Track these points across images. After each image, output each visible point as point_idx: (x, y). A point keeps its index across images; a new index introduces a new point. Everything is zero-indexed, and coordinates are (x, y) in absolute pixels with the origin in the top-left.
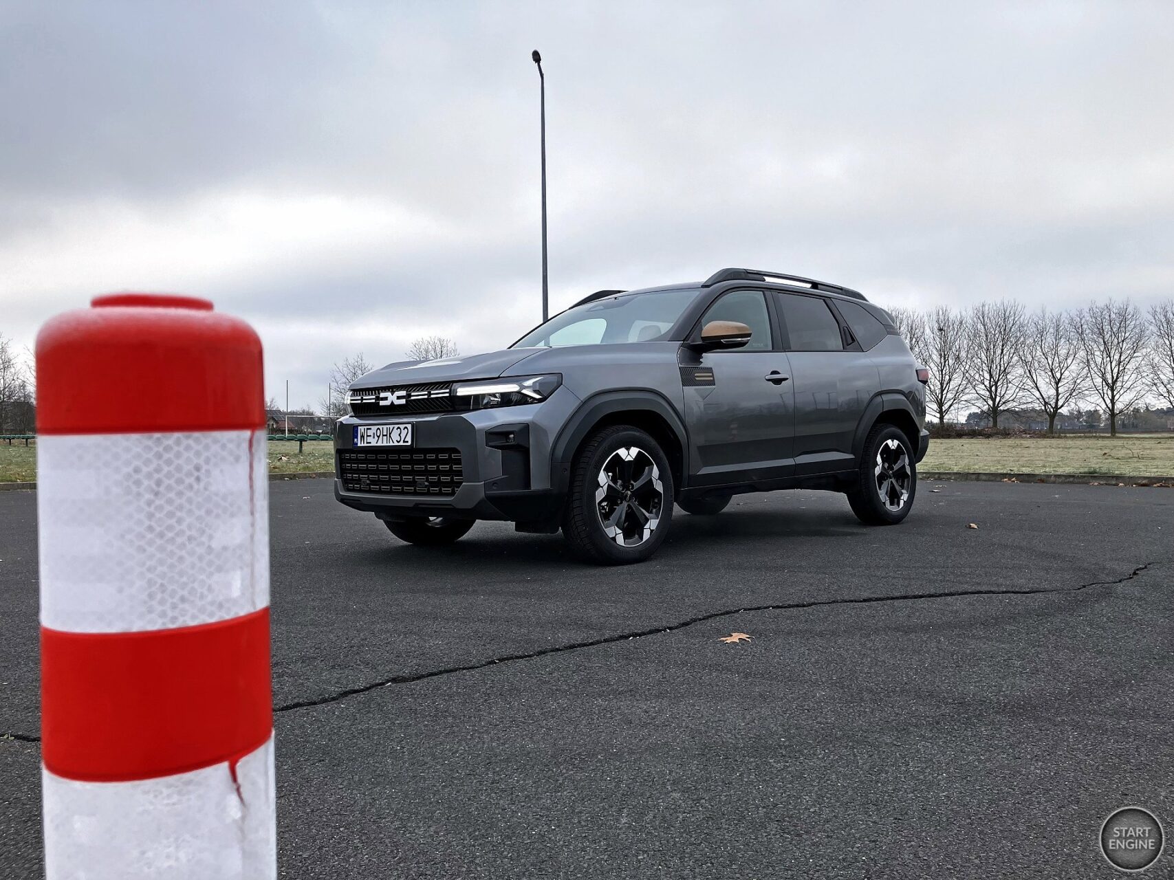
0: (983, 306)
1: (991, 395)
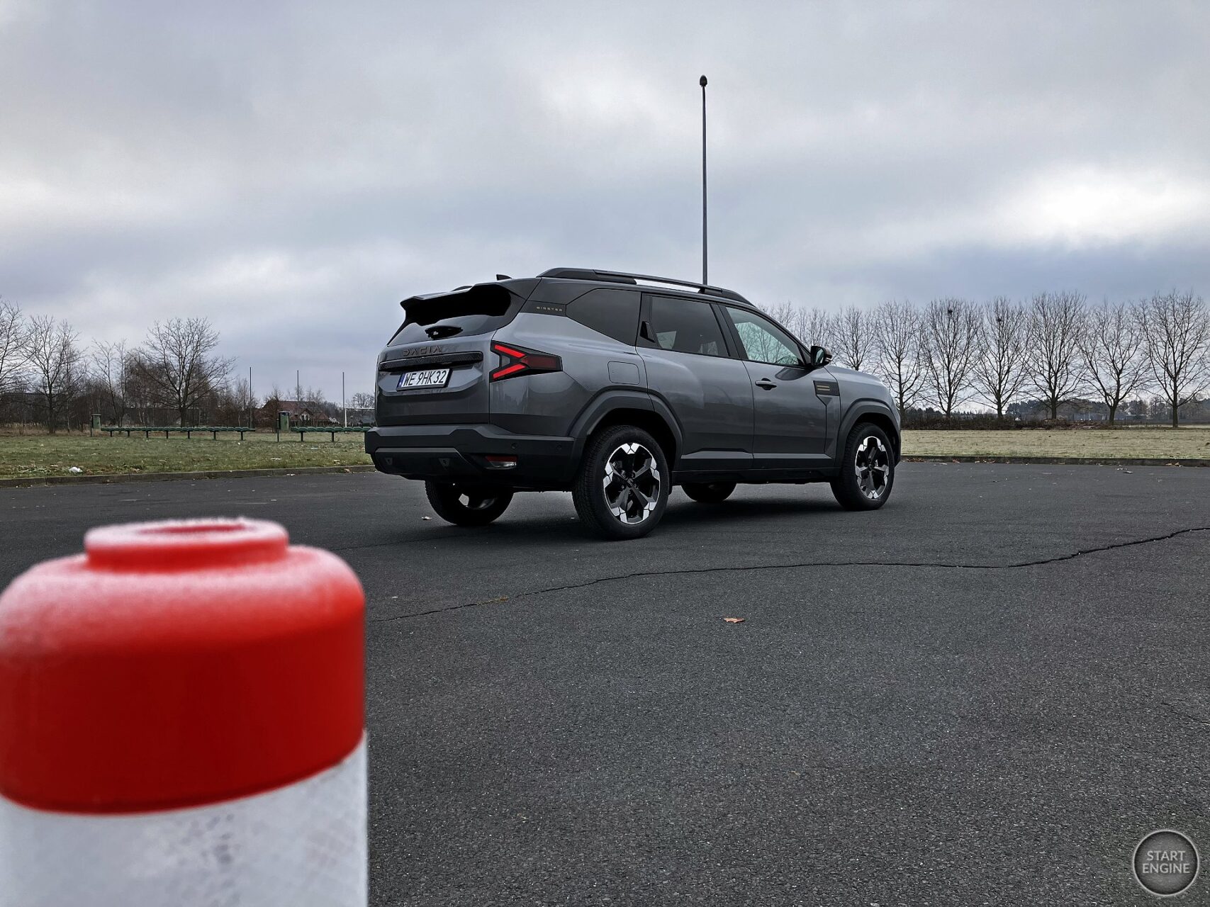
1: (1050, 386)
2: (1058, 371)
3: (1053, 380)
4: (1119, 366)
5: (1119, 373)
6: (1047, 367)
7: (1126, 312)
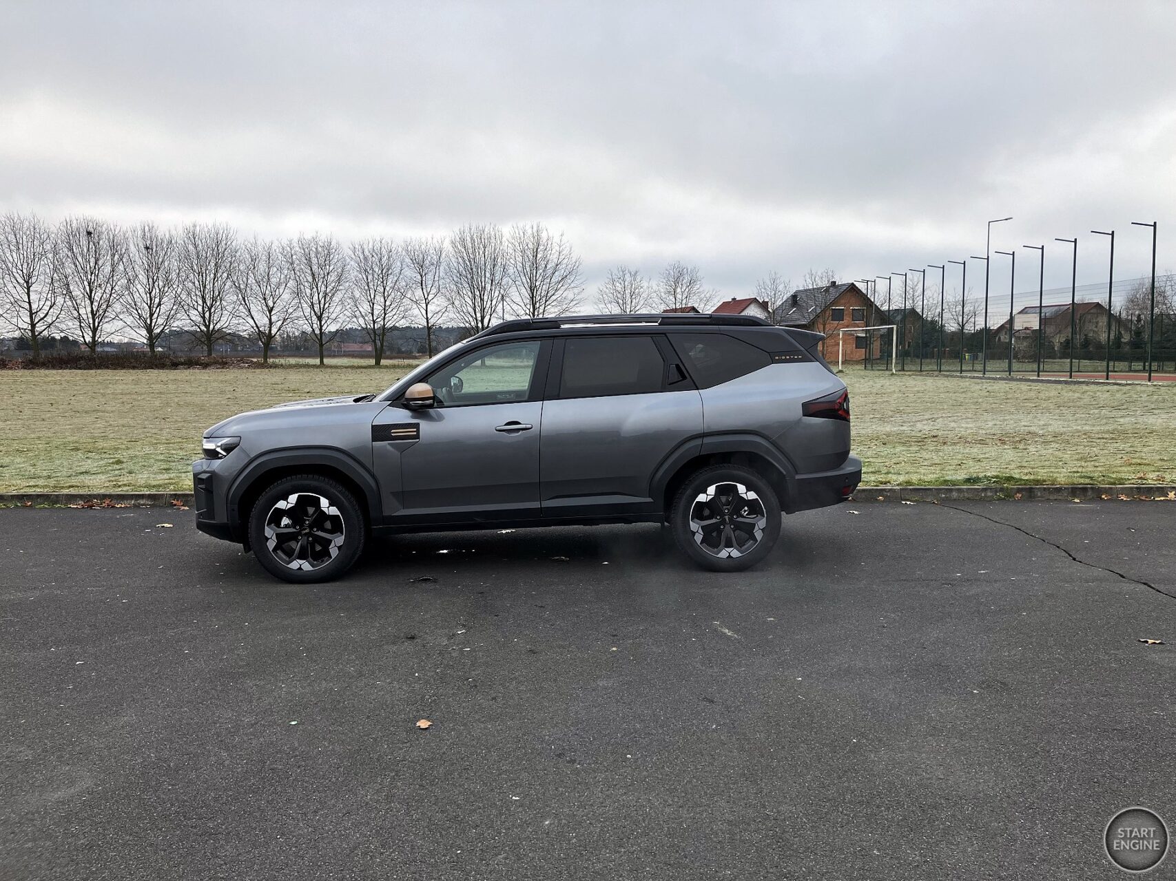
0: (195, 226)
1: (204, 321)
2: (212, 306)
3: (207, 315)
4: (271, 304)
5: (270, 311)
6: (200, 302)
7: (275, 250)
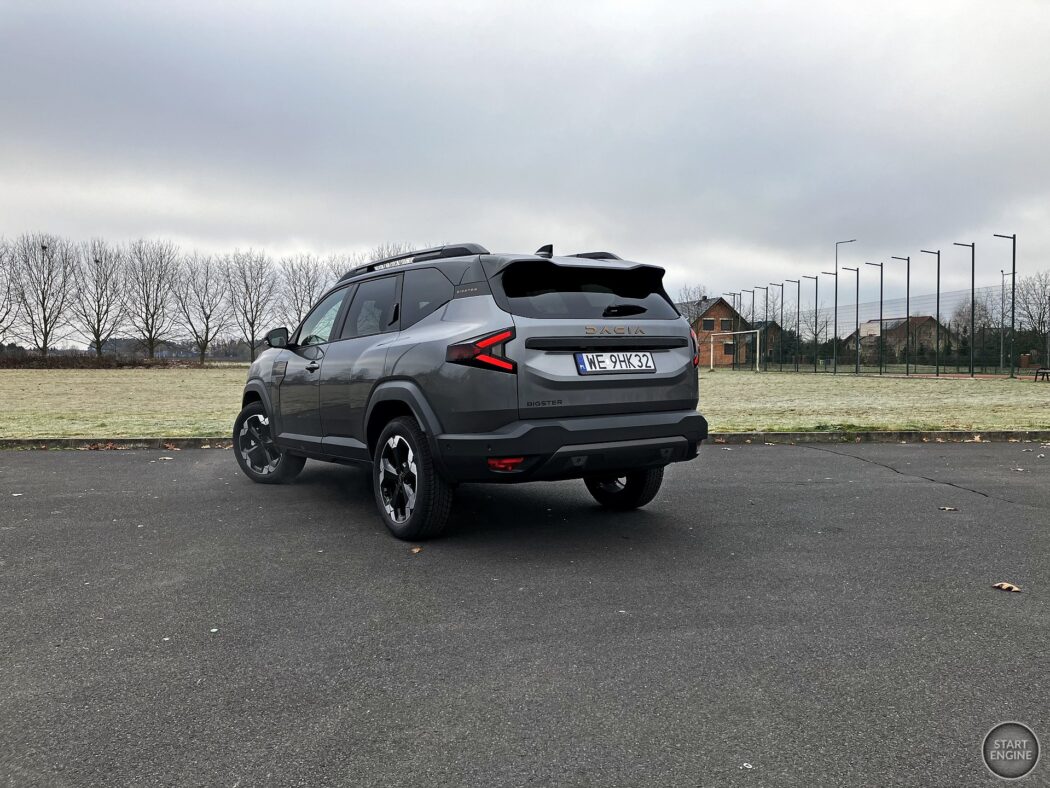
1: (147, 326)
2: (155, 313)
3: (150, 321)
4: (208, 312)
5: (207, 318)
6: (144, 309)
7: (213, 264)
